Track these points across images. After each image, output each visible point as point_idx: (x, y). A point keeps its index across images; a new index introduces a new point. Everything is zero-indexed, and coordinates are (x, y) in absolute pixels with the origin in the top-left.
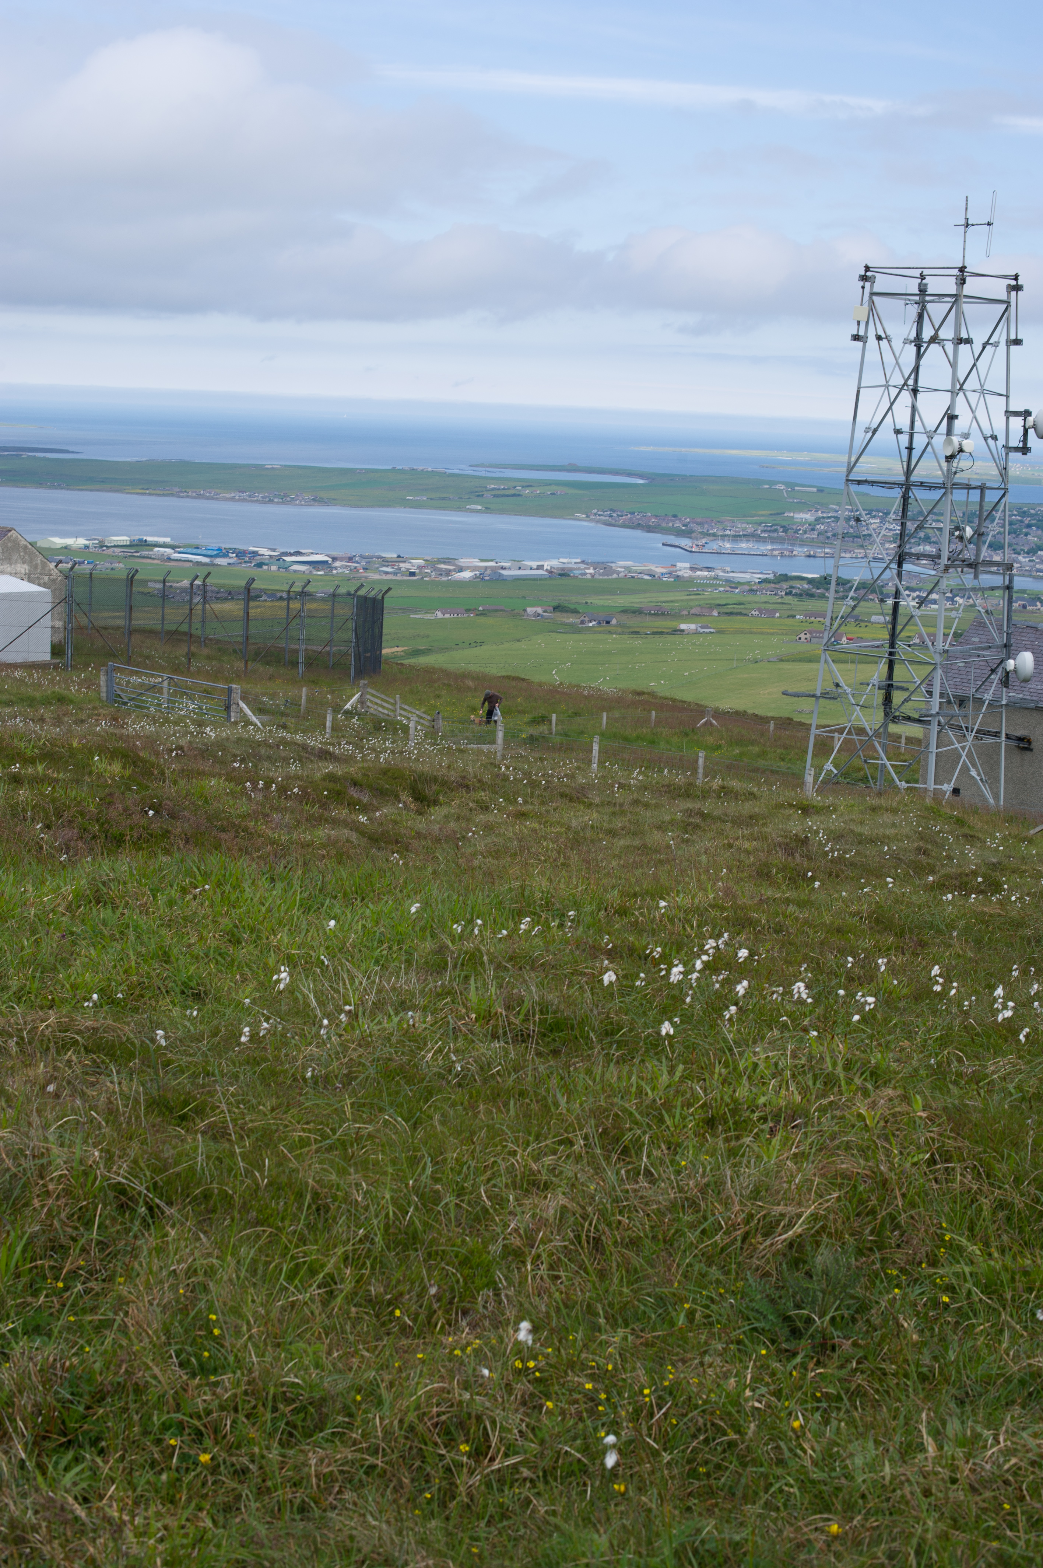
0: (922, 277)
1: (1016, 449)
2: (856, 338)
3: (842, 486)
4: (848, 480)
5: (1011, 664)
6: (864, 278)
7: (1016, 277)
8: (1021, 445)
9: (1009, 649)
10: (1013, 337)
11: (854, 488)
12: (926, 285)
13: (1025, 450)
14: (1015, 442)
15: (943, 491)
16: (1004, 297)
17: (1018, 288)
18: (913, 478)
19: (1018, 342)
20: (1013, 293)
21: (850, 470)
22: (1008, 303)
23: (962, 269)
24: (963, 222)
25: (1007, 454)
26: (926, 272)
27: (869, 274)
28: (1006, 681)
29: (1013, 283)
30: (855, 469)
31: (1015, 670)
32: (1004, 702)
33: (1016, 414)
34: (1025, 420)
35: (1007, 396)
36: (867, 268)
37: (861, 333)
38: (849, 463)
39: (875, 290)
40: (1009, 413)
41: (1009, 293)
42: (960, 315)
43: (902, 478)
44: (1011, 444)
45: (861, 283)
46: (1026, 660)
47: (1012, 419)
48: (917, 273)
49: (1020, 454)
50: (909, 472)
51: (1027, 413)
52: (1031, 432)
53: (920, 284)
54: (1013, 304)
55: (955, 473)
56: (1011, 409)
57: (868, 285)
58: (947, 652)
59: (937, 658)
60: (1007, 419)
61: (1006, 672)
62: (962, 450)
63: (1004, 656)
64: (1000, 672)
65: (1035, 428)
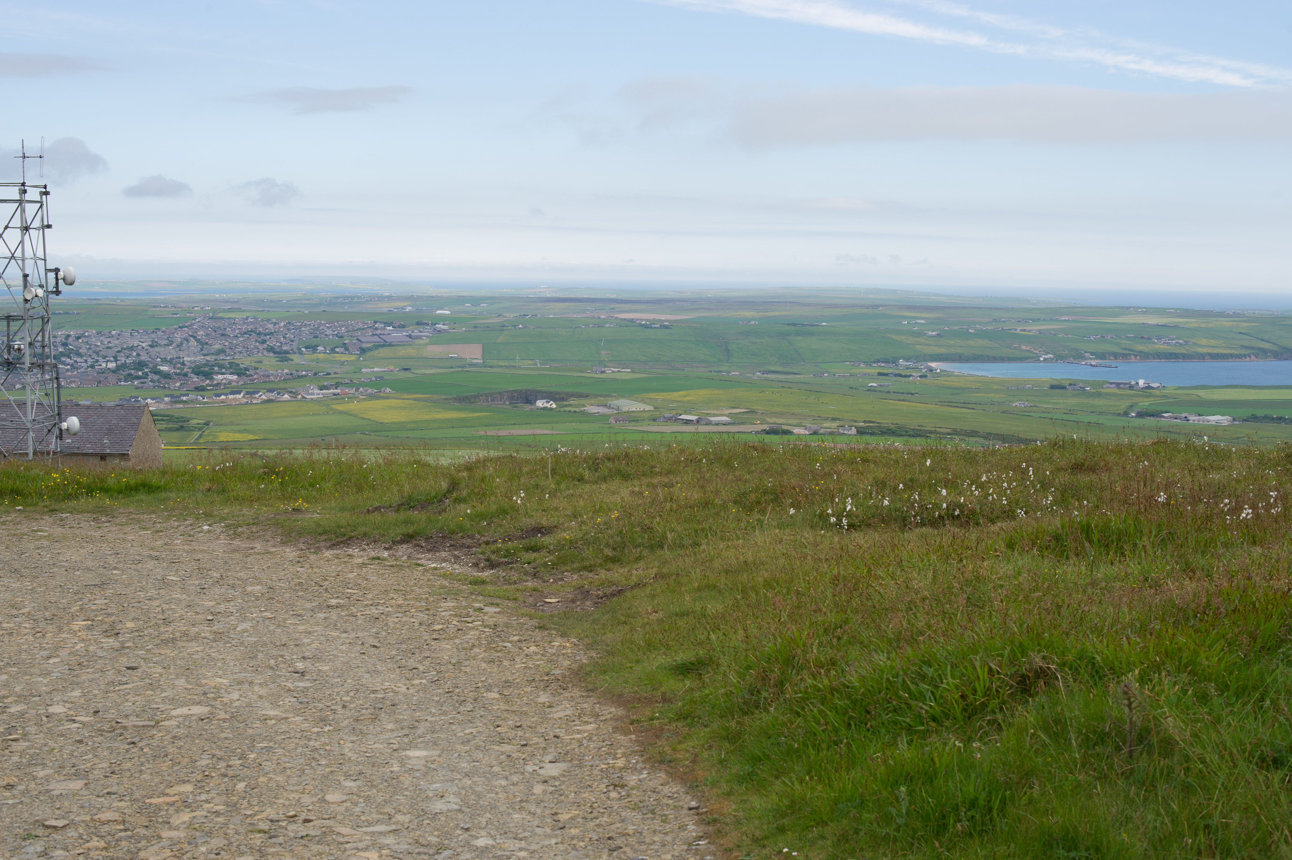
7: (45, 187)
8: (55, 290)
9: (61, 416)
10: (46, 223)
13: (58, 292)
15: (22, 321)
19: (49, 226)
23: (23, 184)
25: (47, 296)
28: (60, 437)
32: (58, 450)
33: (51, 270)
42: (23, 211)
51: (57, 271)
58: (34, 420)
59: (29, 425)
60: (46, 274)
61: (61, 430)
62: (36, 296)
63: (57, 421)
64: (56, 431)
65: (64, 279)
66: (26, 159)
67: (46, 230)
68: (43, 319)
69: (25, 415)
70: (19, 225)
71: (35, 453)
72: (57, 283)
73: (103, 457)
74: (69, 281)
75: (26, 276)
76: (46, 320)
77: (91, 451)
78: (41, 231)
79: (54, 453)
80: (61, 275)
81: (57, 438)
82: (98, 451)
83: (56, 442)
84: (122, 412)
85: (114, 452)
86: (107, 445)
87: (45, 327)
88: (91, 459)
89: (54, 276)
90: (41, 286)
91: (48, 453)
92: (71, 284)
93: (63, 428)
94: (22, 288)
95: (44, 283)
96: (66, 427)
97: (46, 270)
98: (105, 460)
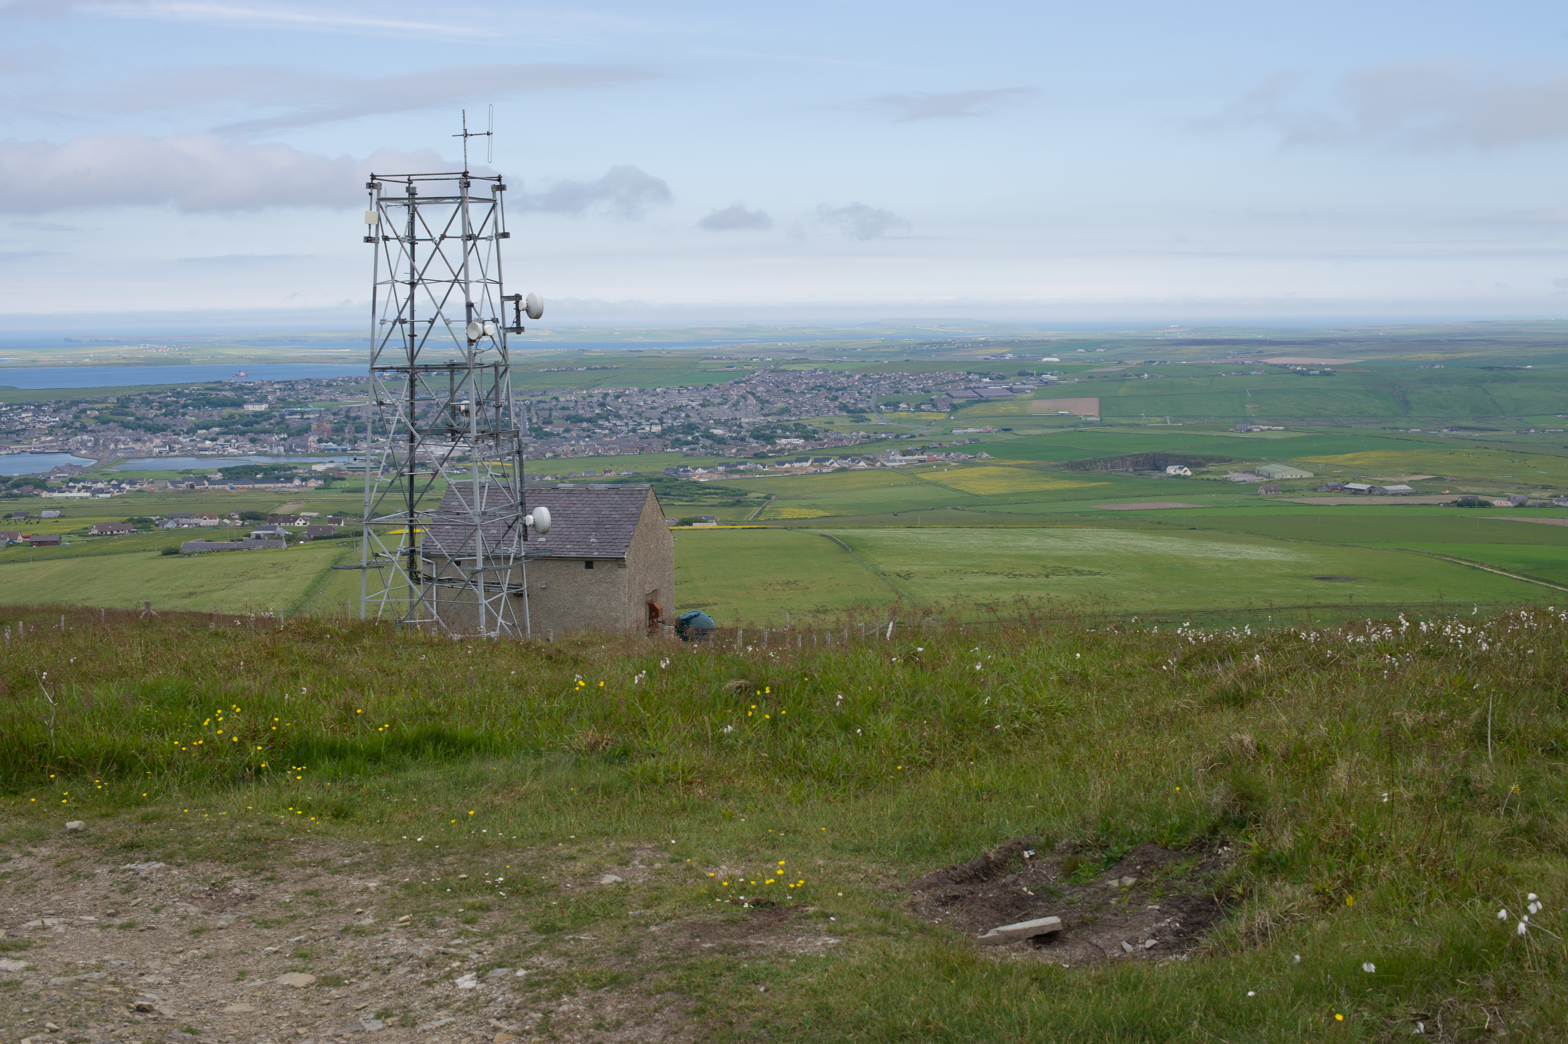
0: (410, 182)
1: (512, 329)
2: (368, 239)
3: (368, 375)
4: (373, 369)
5: (530, 519)
6: (371, 186)
7: (499, 179)
8: (515, 325)
9: (524, 507)
10: (501, 231)
11: (377, 374)
12: (414, 188)
13: (519, 329)
14: (510, 322)
15: (466, 371)
16: (491, 197)
17: (501, 188)
18: (417, 362)
19: (505, 235)
20: (498, 193)
21: (374, 358)
22: (494, 201)
23: (465, 174)
24: (462, 132)
25: (505, 334)
26: (412, 178)
27: (375, 181)
28: (525, 536)
29: (497, 183)
30: (377, 360)
31: (534, 525)
32: (523, 554)
33: (509, 298)
34: (517, 304)
35: (500, 283)
36: (373, 177)
37: (373, 235)
38: (372, 353)
39: (382, 195)
40: (504, 298)
41: (494, 193)
42: (465, 212)
43: (407, 364)
44: (507, 326)
45: (369, 190)
46: (542, 515)
47: (506, 303)
48: (405, 179)
49: (514, 334)
50: (412, 357)
51: (517, 298)
52: (523, 314)
53: (408, 189)
54: (499, 202)
55: (475, 354)
56: (505, 295)
57: (375, 191)
58: (484, 513)
59: (477, 520)
60: (502, 303)
61: (525, 526)
62: (484, 334)
63: (520, 513)
64: (519, 527)
65: (527, 310)
66: (469, 138)
67: (502, 241)
68: (496, 368)
69: (471, 504)
70: (460, 234)
71: (486, 559)
72: (518, 316)
73: (589, 564)
74: (534, 312)
75: (470, 306)
76: (502, 369)
77: (573, 554)
78: (495, 240)
79: (515, 559)
80: (523, 303)
81: (520, 537)
82: (581, 554)
83: (519, 542)
84: (617, 498)
85: (604, 555)
86: (594, 545)
87: (500, 381)
88: (572, 565)
89: (514, 306)
90: (495, 320)
91: (507, 558)
92: (538, 317)
93: (528, 524)
94: (465, 323)
95: (499, 316)
96: (532, 522)
97: (502, 297)
98: (592, 567)
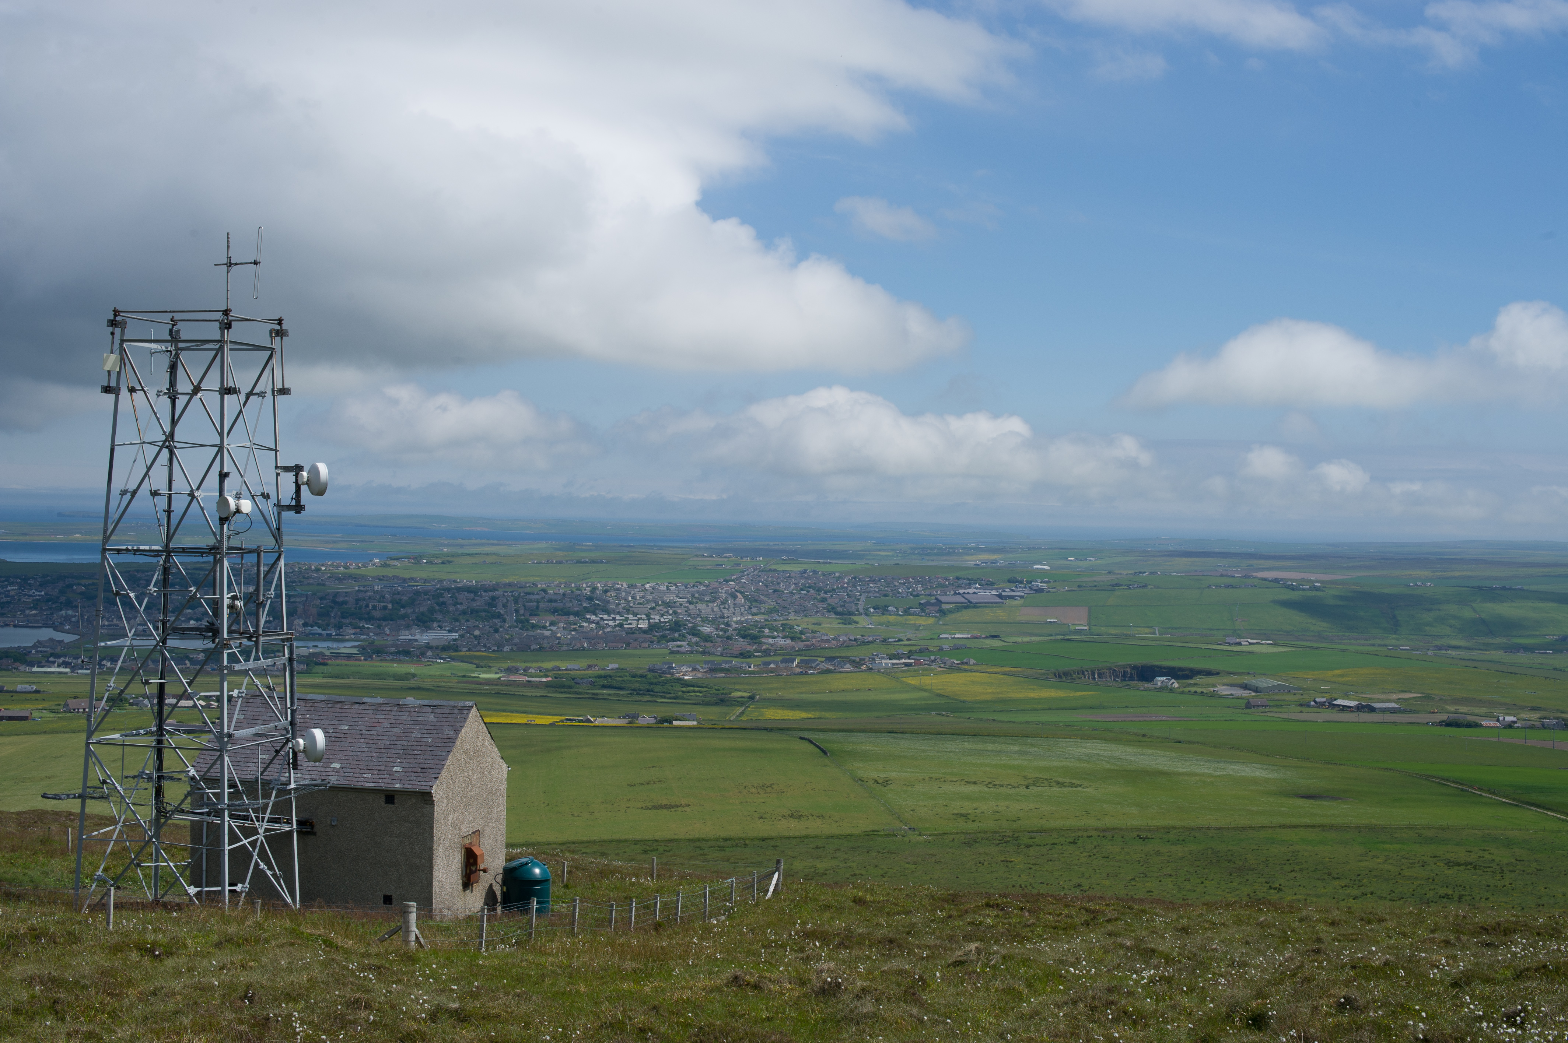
0: (174, 321)
1: (289, 508)
2: (107, 390)
5: (301, 742)
6: (113, 323)
7: (280, 322)
12: (178, 331)
13: (298, 508)
16: (268, 343)
17: (283, 333)
18: (174, 544)
19: (284, 391)
20: (277, 339)
21: (107, 536)
22: (273, 349)
23: (226, 312)
24: (225, 261)
27: (118, 318)
29: (278, 327)
30: (112, 537)
31: (306, 751)
32: (293, 786)
33: (287, 469)
34: (297, 476)
35: (276, 450)
36: (116, 313)
37: (113, 384)
39: (127, 337)
40: (279, 469)
41: (273, 338)
44: (284, 502)
45: (111, 329)
46: (317, 737)
47: (283, 474)
50: (169, 537)
51: (298, 469)
53: (171, 331)
55: (229, 536)
56: (281, 464)
58: (230, 736)
60: (276, 474)
62: (238, 511)
63: (290, 735)
64: (288, 752)
65: (308, 484)
66: (234, 268)
72: (297, 491)
73: (390, 798)
74: (316, 487)
77: (371, 786)
80: (304, 475)
82: (382, 785)
84: (432, 717)
85: (408, 787)
86: (397, 775)
88: (370, 798)
89: (293, 479)
90: (265, 495)
92: (320, 492)
93: (298, 749)
96: (303, 747)
97: (277, 467)
98: (393, 803)
